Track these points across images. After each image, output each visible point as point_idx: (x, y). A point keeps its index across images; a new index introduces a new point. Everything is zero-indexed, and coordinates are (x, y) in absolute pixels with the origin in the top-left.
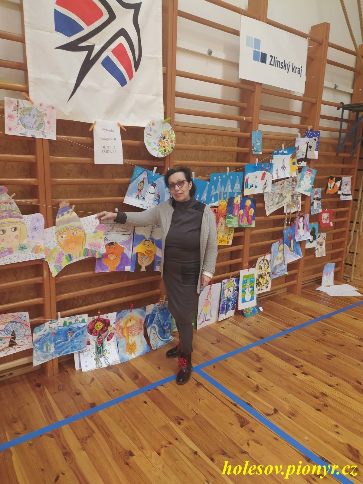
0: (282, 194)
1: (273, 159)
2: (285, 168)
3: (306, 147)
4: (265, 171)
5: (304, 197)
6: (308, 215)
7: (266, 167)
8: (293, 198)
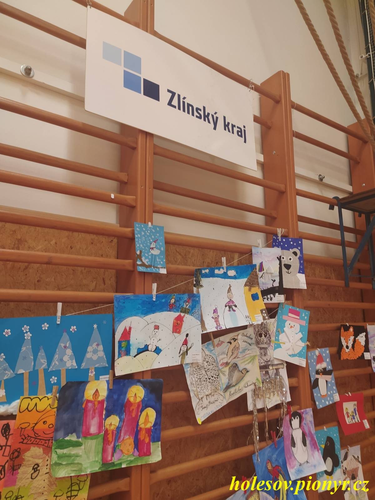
0: (235, 366)
1: (202, 286)
2: (236, 306)
3: (279, 266)
4: (181, 312)
5: (292, 369)
6: (310, 411)
7: (181, 302)
8: (267, 373)
